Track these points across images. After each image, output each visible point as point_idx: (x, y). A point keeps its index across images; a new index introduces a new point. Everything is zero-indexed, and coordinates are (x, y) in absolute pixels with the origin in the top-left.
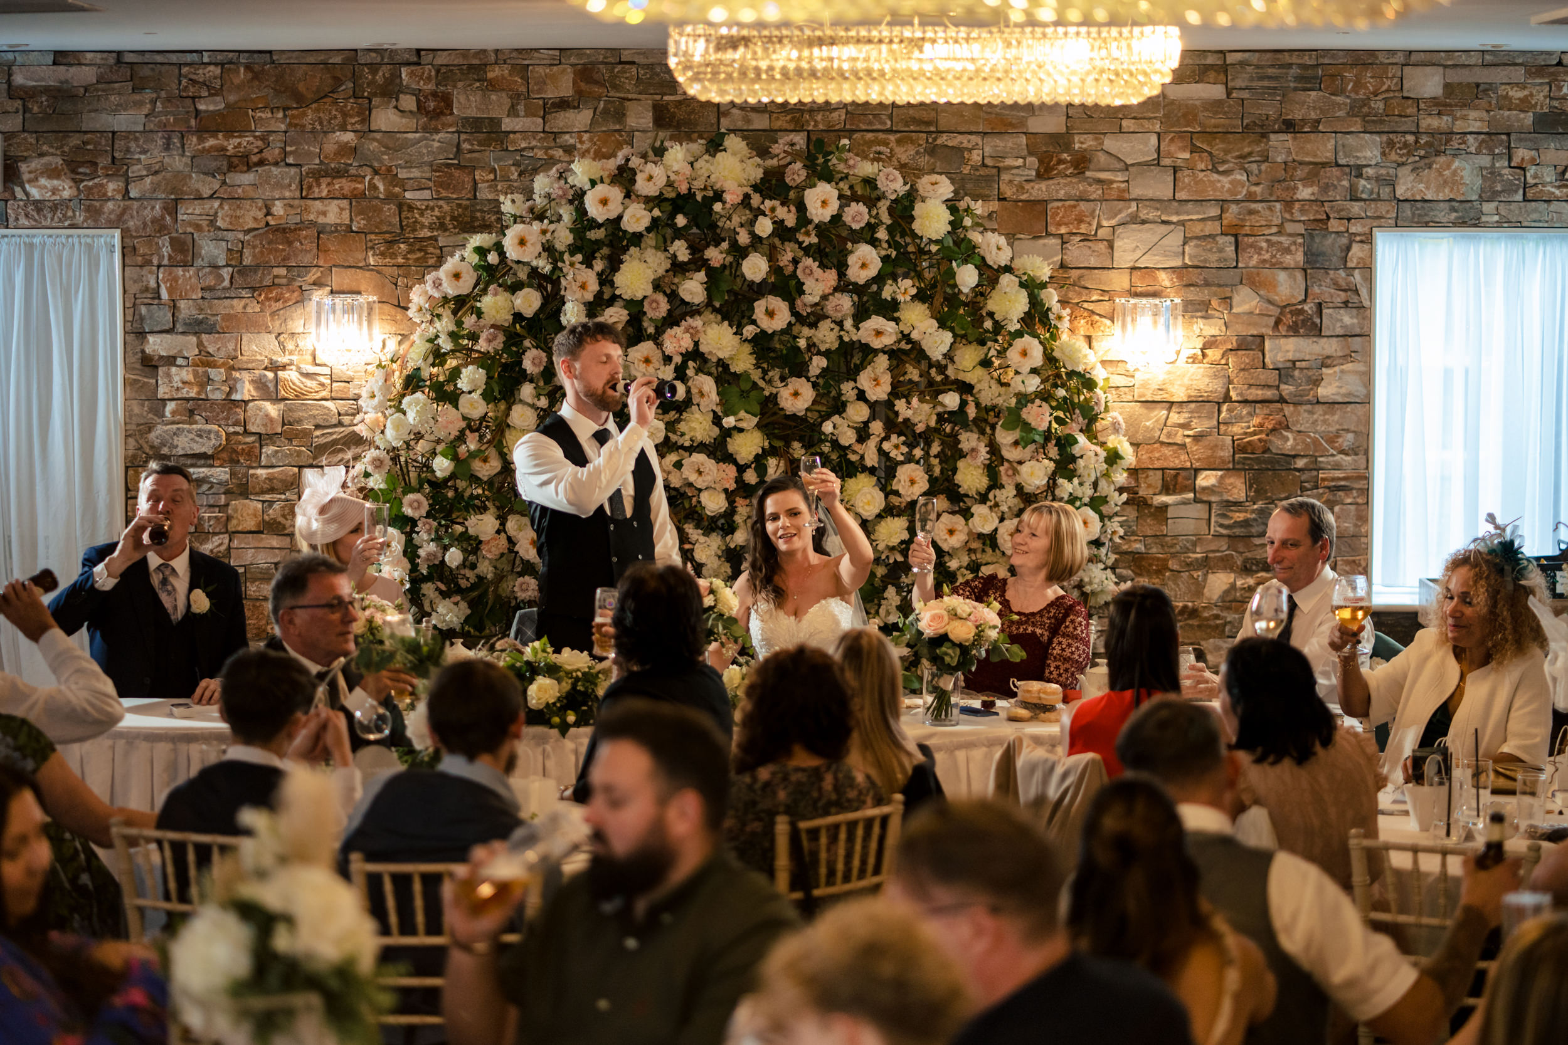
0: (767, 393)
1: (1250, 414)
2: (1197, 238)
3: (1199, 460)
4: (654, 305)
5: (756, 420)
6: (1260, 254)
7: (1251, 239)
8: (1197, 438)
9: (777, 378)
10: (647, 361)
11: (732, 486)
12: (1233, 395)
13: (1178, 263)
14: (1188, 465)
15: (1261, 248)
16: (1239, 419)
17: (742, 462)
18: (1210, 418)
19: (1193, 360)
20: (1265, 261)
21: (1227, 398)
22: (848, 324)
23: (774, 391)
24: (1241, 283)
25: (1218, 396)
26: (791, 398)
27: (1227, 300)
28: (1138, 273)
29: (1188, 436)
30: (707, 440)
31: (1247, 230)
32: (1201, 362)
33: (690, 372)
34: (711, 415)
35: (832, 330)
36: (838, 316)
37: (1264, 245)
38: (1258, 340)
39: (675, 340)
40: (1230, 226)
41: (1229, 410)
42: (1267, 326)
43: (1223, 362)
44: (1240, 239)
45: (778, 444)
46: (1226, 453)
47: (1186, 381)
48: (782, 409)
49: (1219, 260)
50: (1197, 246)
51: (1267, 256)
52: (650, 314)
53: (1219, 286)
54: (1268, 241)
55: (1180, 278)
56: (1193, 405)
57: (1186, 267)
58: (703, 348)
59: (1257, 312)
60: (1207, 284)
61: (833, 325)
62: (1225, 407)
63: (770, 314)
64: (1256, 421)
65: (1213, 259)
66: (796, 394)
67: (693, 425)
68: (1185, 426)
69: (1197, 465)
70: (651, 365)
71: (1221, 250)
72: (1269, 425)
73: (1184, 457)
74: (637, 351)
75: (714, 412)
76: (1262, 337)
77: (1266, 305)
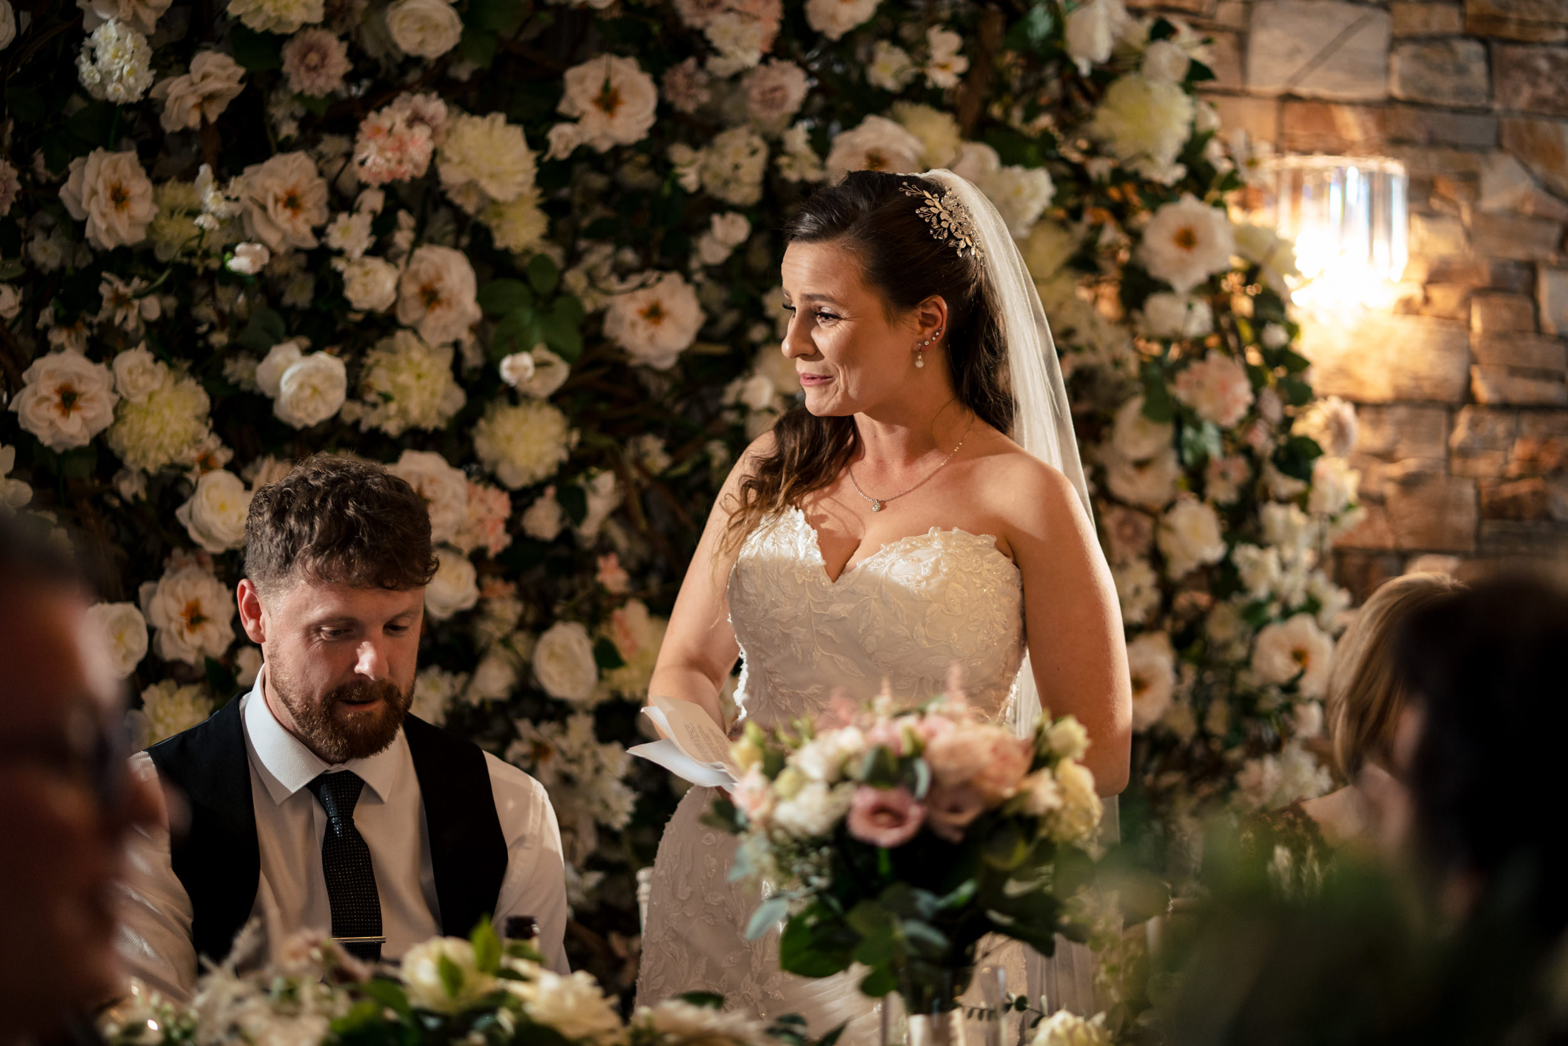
0: (589, 306)
1: (1513, 435)
2: (1413, 39)
3: (1412, 533)
4: (313, 58)
5: (561, 372)
6: (1534, 84)
7: (1519, 52)
8: (1409, 483)
9: (605, 270)
10: (292, 202)
11: (497, 540)
12: (1483, 390)
13: (1374, 91)
14: (1389, 542)
15: (1537, 73)
16: (1489, 444)
17: (517, 482)
18: (1433, 437)
19: (1408, 307)
20: (1543, 101)
21: (1468, 397)
22: (798, 138)
23: (603, 301)
24: (1499, 146)
25: (1452, 392)
26: (642, 324)
27: (1471, 180)
28: (1297, 108)
29: (1390, 479)
30: (431, 422)
31: (1511, 31)
32: (1417, 313)
33: (402, 238)
34: (449, 354)
35: (754, 152)
36: (773, 117)
37: (1543, 65)
38: (1525, 274)
39: (390, 142)
40: (1480, 18)
41: (1474, 425)
42: (1545, 243)
43: (1462, 315)
44: (1496, 47)
45: (605, 441)
46: (1464, 520)
47: (1391, 355)
48: (622, 351)
49: (1458, 92)
50: (1416, 57)
51: (1548, 90)
52: (300, 81)
53: (1455, 147)
54: (1553, 59)
55: (1382, 123)
56: (1401, 412)
57: (1391, 101)
58: (451, 175)
59: (1529, 208)
60: (1433, 143)
61: (757, 141)
62: (1464, 418)
63: (608, 101)
64: (1520, 450)
65: (1446, 86)
66: (655, 313)
67: (404, 378)
68: (1387, 456)
69: (1408, 543)
70: (301, 218)
71: (1462, 70)
72: (1549, 460)
73: (1381, 524)
74: (271, 174)
75: (456, 345)
76: (1531, 268)
77: (1545, 197)
